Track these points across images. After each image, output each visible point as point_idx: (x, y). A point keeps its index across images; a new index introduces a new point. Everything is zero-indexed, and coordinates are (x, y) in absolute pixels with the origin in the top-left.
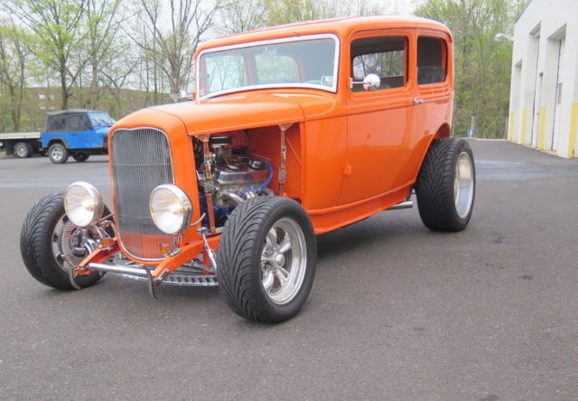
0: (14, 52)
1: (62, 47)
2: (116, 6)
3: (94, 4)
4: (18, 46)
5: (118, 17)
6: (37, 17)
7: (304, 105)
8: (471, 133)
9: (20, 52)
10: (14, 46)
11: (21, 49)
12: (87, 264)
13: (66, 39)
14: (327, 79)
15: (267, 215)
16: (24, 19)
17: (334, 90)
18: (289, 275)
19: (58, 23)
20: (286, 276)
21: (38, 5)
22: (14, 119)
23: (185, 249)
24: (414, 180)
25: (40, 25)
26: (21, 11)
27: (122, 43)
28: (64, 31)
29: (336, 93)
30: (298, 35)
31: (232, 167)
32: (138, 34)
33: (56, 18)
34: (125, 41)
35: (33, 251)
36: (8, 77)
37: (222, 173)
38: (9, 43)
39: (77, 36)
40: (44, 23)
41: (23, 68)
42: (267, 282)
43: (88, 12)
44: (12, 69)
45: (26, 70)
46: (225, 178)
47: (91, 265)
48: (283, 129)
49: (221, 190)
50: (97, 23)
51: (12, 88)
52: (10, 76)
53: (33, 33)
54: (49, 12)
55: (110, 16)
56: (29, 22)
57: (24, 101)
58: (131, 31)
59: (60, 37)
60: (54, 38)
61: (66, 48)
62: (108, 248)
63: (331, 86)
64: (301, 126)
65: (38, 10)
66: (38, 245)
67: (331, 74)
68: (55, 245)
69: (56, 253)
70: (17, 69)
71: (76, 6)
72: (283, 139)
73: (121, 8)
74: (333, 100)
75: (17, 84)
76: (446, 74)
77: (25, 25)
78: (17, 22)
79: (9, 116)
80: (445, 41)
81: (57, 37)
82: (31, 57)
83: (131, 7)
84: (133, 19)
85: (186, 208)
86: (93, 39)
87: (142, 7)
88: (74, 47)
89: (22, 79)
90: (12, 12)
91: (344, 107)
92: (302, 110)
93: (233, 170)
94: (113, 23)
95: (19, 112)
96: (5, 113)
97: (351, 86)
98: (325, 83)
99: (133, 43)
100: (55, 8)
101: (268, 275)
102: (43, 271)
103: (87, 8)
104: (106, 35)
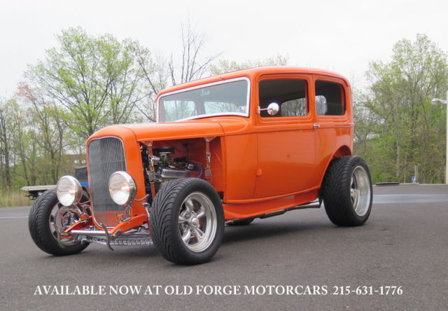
0: (55, 126)
1: (91, 122)
2: (132, 90)
3: (116, 89)
4: (58, 122)
5: (133, 98)
6: (73, 100)
7: (224, 125)
8: (415, 179)
9: (59, 126)
10: (56, 122)
11: (61, 124)
12: (70, 231)
13: (94, 115)
14: (243, 108)
15: (184, 188)
16: (64, 102)
17: (247, 115)
18: (204, 234)
19: (88, 103)
20: (201, 235)
21: (74, 91)
22: (53, 177)
23: (133, 218)
24: (319, 186)
25: (75, 106)
26: (61, 96)
27: (136, 117)
28: (92, 109)
29: (248, 117)
30: (223, 79)
31: (171, 167)
32: (149, 111)
33: (87, 100)
34: (138, 116)
35: (36, 226)
36: (50, 146)
37: (164, 170)
38: (52, 120)
39: (103, 114)
40: (77, 104)
41: (61, 139)
42: (186, 237)
43: (111, 95)
44: (53, 139)
45: (63, 140)
46: (166, 174)
47: (73, 231)
48: (208, 141)
49: (163, 182)
50: (118, 103)
51: (52, 154)
52: (52, 145)
53: (70, 111)
54: (82, 96)
55: (127, 97)
56: (66, 104)
57: (61, 163)
58: (143, 108)
59: (89, 115)
60: (85, 115)
61: (94, 122)
62: (85, 221)
63: (245, 112)
64: (222, 139)
65: (74, 95)
66: (40, 221)
67: (245, 105)
68: (52, 224)
69: (53, 230)
70: (58, 140)
71: (102, 90)
72: (208, 147)
73: (136, 91)
74: (247, 123)
75: (57, 151)
76: (345, 110)
77: (64, 106)
78: (58, 104)
79: (50, 175)
80: (343, 86)
81: (87, 114)
82: (68, 130)
83: (143, 90)
84: (145, 100)
85: (132, 187)
86: (114, 115)
87: (152, 90)
88: (100, 121)
89: (61, 147)
90: (55, 96)
91: (255, 127)
92: (223, 129)
93: (172, 169)
94: (129, 103)
95: (57, 172)
96: (47, 173)
97: (259, 112)
98: (241, 111)
99: (145, 118)
100: (86, 93)
101: (187, 233)
102: (42, 240)
103: (110, 93)
104: (124, 112)
